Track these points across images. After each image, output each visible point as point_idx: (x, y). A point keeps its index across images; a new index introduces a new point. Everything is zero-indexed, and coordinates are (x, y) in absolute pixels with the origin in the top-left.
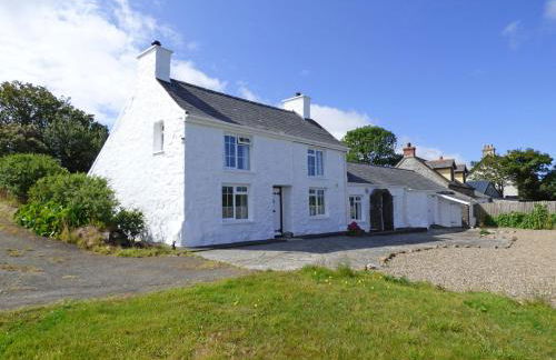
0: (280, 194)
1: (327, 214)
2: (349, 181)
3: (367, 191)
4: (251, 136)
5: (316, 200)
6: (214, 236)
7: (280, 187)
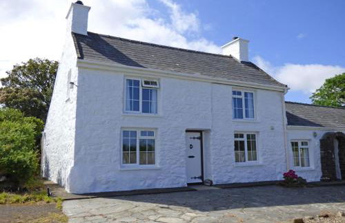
0: (201, 138)
1: (260, 160)
2: (289, 123)
3: (315, 135)
4: (159, 79)
5: (245, 145)
6: (107, 182)
7: (201, 132)
